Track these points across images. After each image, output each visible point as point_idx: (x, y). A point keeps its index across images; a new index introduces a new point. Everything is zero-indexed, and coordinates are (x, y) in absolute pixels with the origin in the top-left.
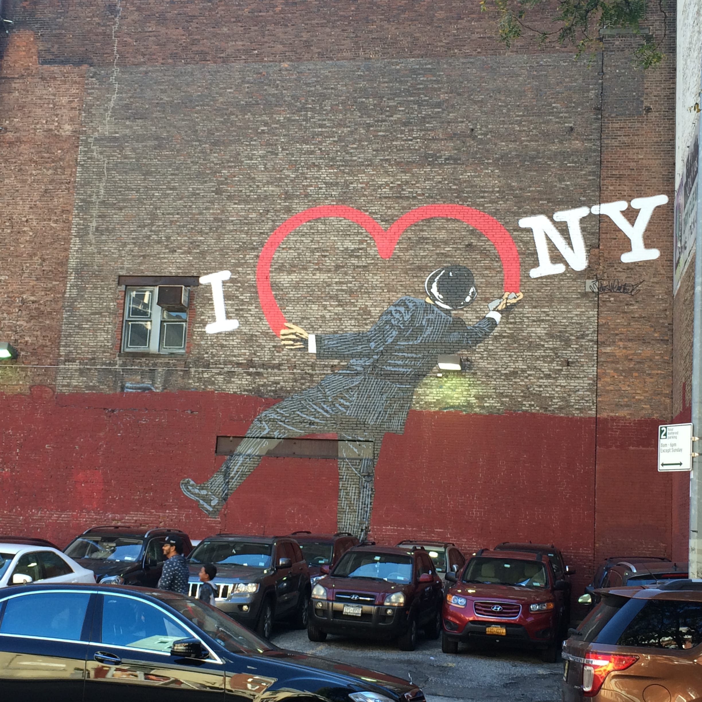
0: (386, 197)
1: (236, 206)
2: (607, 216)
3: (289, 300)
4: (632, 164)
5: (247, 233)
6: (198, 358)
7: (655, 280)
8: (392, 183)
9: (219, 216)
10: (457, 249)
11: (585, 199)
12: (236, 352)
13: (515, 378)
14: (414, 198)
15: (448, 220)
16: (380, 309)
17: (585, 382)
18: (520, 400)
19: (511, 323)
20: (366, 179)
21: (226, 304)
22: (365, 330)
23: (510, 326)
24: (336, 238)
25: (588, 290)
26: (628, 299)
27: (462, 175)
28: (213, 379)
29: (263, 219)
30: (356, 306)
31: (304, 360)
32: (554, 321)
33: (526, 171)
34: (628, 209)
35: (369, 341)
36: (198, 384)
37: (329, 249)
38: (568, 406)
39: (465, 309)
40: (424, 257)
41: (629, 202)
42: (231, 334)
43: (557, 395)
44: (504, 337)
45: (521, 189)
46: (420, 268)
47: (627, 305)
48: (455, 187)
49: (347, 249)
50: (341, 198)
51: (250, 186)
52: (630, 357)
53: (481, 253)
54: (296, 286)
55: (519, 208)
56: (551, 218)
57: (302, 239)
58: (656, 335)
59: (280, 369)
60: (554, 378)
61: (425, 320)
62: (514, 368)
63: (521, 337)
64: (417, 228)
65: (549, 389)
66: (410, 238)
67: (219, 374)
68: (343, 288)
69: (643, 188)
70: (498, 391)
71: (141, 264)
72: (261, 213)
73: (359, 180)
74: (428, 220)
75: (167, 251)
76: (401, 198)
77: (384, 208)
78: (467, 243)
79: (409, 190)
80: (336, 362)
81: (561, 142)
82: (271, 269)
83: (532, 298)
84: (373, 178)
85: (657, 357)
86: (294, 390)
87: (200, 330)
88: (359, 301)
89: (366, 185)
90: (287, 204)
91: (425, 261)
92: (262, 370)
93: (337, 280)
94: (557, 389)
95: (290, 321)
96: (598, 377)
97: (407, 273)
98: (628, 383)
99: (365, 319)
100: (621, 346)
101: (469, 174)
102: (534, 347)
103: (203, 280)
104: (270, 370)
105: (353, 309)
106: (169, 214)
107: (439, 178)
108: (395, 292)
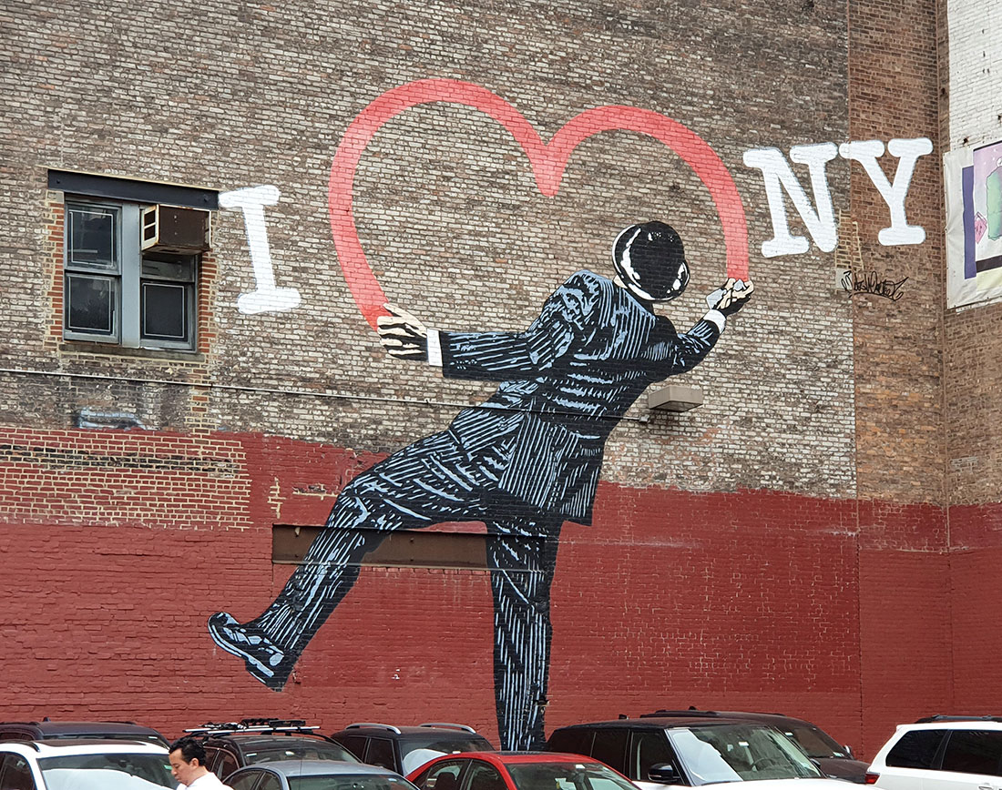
0: (543, 79)
1: (281, 52)
2: (860, 165)
3: (390, 260)
4: (888, 80)
5: (305, 113)
6: (227, 362)
7: (920, 278)
8: (551, 53)
9: (251, 69)
10: (657, 193)
11: (830, 129)
12: (299, 355)
13: (749, 430)
14: (588, 87)
15: (642, 138)
16: (544, 290)
17: (841, 440)
18: (756, 467)
19: (739, 333)
20: (510, 38)
21: (273, 255)
22: (522, 327)
23: (740, 338)
24: (466, 146)
25: (839, 286)
26: (889, 307)
27: (658, 57)
28: (259, 408)
29: (333, 86)
30: (503, 281)
31: (422, 379)
32: (798, 334)
33: (749, 66)
34: (884, 155)
35: (529, 350)
36: (230, 418)
37: (454, 165)
38: (821, 480)
39: (673, 303)
40: (608, 201)
41: (886, 143)
42: (285, 318)
43: (805, 461)
44: (731, 357)
45: (744, 98)
46: (603, 221)
47: (888, 315)
48: (648, 78)
49: (484, 169)
50: (470, 68)
51: (305, 15)
52: (894, 402)
53: (692, 204)
54: (401, 232)
55: (743, 132)
56: (786, 155)
57: (406, 138)
58: (924, 368)
59: (379, 394)
60: (801, 432)
61: (614, 316)
62: (747, 413)
63: (753, 359)
64: (595, 145)
65: (794, 451)
66: (584, 163)
67: (270, 397)
68: (482, 244)
69: (901, 122)
70: (725, 451)
71: (95, 148)
72: (329, 76)
73: (497, 37)
74: (612, 133)
75: (150, 127)
76: (567, 84)
77: (542, 99)
78: (671, 184)
79: (579, 71)
80: (476, 385)
81: (795, 24)
82: (353, 193)
83: (766, 292)
84: (521, 37)
85: (926, 405)
86: (407, 436)
87: (227, 304)
88: (509, 271)
89: (511, 50)
90: (377, 64)
91: (609, 209)
92: (349, 395)
93: (470, 228)
94: (805, 452)
95: (394, 300)
96: (858, 434)
97: (583, 227)
98: (893, 445)
99: (520, 308)
100: (884, 383)
101: (669, 57)
102: (772, 377)
103: (225, 199)
104: (362, 395)
105: (499, 285)
106: (147, 47)
107: (623, 57)
108: (567, 260)
